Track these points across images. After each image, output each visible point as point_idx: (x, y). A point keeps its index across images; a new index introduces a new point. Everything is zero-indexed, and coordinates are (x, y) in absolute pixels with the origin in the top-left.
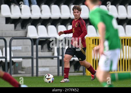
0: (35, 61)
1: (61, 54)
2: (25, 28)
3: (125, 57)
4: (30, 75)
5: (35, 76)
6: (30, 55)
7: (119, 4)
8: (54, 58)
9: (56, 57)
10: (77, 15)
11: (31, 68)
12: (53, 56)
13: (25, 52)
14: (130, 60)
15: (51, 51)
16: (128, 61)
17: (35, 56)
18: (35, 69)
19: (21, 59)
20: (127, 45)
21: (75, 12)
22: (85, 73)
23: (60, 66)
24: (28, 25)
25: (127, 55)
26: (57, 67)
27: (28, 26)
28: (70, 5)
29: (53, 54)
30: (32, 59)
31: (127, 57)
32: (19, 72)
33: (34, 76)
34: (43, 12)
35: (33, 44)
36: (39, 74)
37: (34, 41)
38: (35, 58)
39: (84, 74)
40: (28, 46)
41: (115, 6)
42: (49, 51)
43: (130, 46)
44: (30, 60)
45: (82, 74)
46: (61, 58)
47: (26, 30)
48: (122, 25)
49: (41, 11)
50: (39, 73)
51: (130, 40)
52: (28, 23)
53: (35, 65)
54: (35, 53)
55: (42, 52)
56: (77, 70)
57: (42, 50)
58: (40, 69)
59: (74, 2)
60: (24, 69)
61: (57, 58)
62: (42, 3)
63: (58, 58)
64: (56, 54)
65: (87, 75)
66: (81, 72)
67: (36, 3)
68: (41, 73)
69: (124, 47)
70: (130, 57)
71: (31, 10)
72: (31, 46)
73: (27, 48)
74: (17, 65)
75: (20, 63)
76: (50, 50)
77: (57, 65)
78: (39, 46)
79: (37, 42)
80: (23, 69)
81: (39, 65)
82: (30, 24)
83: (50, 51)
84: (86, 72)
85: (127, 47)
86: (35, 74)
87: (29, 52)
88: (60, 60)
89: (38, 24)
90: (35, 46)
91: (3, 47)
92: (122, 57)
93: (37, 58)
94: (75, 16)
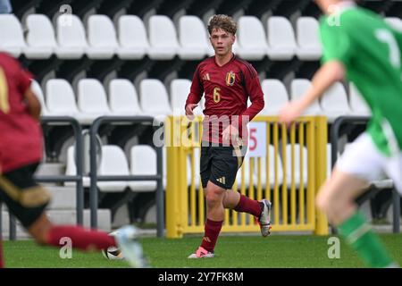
1: (87, 169)
3: (289, 181)
7: (270, 12)
8: (66, 184)
9: (71, 179)
10: (223, 45)
12: (62, 177)
14: (305, 191)
15: (55, 159)
16: (297, 192)
20: (297, 141)
21: (216, 37)
22: (165, 231)
23: (86, 207)
25: (297, 175)
26: (75, 212)
28: (116, 16)
29: (64, 169)
31: (297, 180)
33: (4, 239)
34: (30, 35)
39: (159, 234)
41: (259, 17)
42: (49, 159)
43: (305, 144)
45: (154, 232)
46: (86, 181)
48: (281, 79)
49: (26, 34)
51: (305, 126)
56: (139, 220)
59: (128, 5)
61: (74, 184)
62: (28, 8)
63: (79, 182)
64: (72, 171)
65: (169, 236)
66: (151, 227)
67: (10, 9)
69: (288, 148)
70: (305, 180)
76: (52, 157)
77: (74, 203)
83: (52, 162)
84: (165, 227)
85: (297, 147)
86: (6, 234)
88: (87, 189)
92: (280, 181)
94: (216, 48)
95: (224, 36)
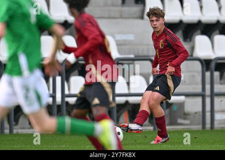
0: (208, 100)
2: (190, 40)
4: (200, 127)
5: (209, 129)
6: (199, 89)
11: (201, 114)
13: (190, 84)
17: (208, 92)
18: (208, 115)
19: (182, 98)
21: (153, 21)
24: (195, 34)
27: (195, 37)
30: (203, 96)
32: (180, 121)
33: (207, 129)
35: (205, 69)
36: (216, 125)
37: (206, 64)
38: (208, 96)
40: (196, 74)
44: (200, 99)
47: (191, 43)
49: (220, 9)
50: (216, 123)
52: (196, 31)
53: (208, 108)
54: (208, 87)
55: (221, 84)
57: (222, 81)
58: (218, 117)
60: (188, 117)
68: (220, 124)
71: (201, 7)
72: (201, 74)
73: (194, 76)
74: (175, 108)
75: (181, 105)
78: (217, 74)
79: (213, 65)
80: (186, 115)
81: (216, 107)
82: (199, 32)
86: (208, 126)
87: (197, 84)
89: (214, 33)
90: (208, 74)
91: (149, 76)
93: (213, 95)
95: (157, 20)
